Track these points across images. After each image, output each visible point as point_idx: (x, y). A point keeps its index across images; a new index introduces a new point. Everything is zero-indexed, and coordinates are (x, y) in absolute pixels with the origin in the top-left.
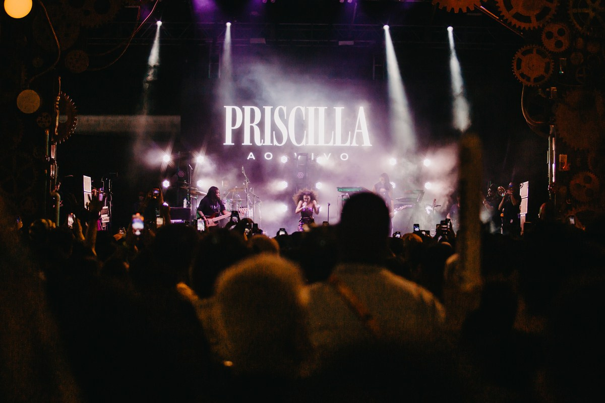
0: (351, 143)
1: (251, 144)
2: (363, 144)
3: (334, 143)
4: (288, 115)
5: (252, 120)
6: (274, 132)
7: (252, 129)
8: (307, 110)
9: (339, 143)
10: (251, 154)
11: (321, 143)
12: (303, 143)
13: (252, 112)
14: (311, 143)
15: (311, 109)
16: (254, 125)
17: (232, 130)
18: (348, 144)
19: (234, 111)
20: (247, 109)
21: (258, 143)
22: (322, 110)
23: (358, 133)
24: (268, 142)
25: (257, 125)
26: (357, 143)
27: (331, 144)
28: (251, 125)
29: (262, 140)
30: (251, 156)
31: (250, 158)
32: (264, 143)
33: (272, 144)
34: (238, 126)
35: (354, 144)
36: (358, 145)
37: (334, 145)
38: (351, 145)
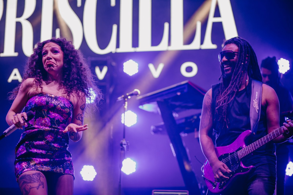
0: (202, 42)
1: (16, 54)
3: (169, 44)
7: (19, 26)
9: (177, 45)
10: (16, 71)
12: (111, 48)
14: (126, 47)
16: (23, 20)
18: (195, 45)
23: (215, 25)
25: (29, 19)
26: (213, 42)
28: (19, 20)
30: (15, 75)
31: (13, 81)
35: (209, 45)
36: (214, 47)
37: (169, 48)
38: (202, 47)
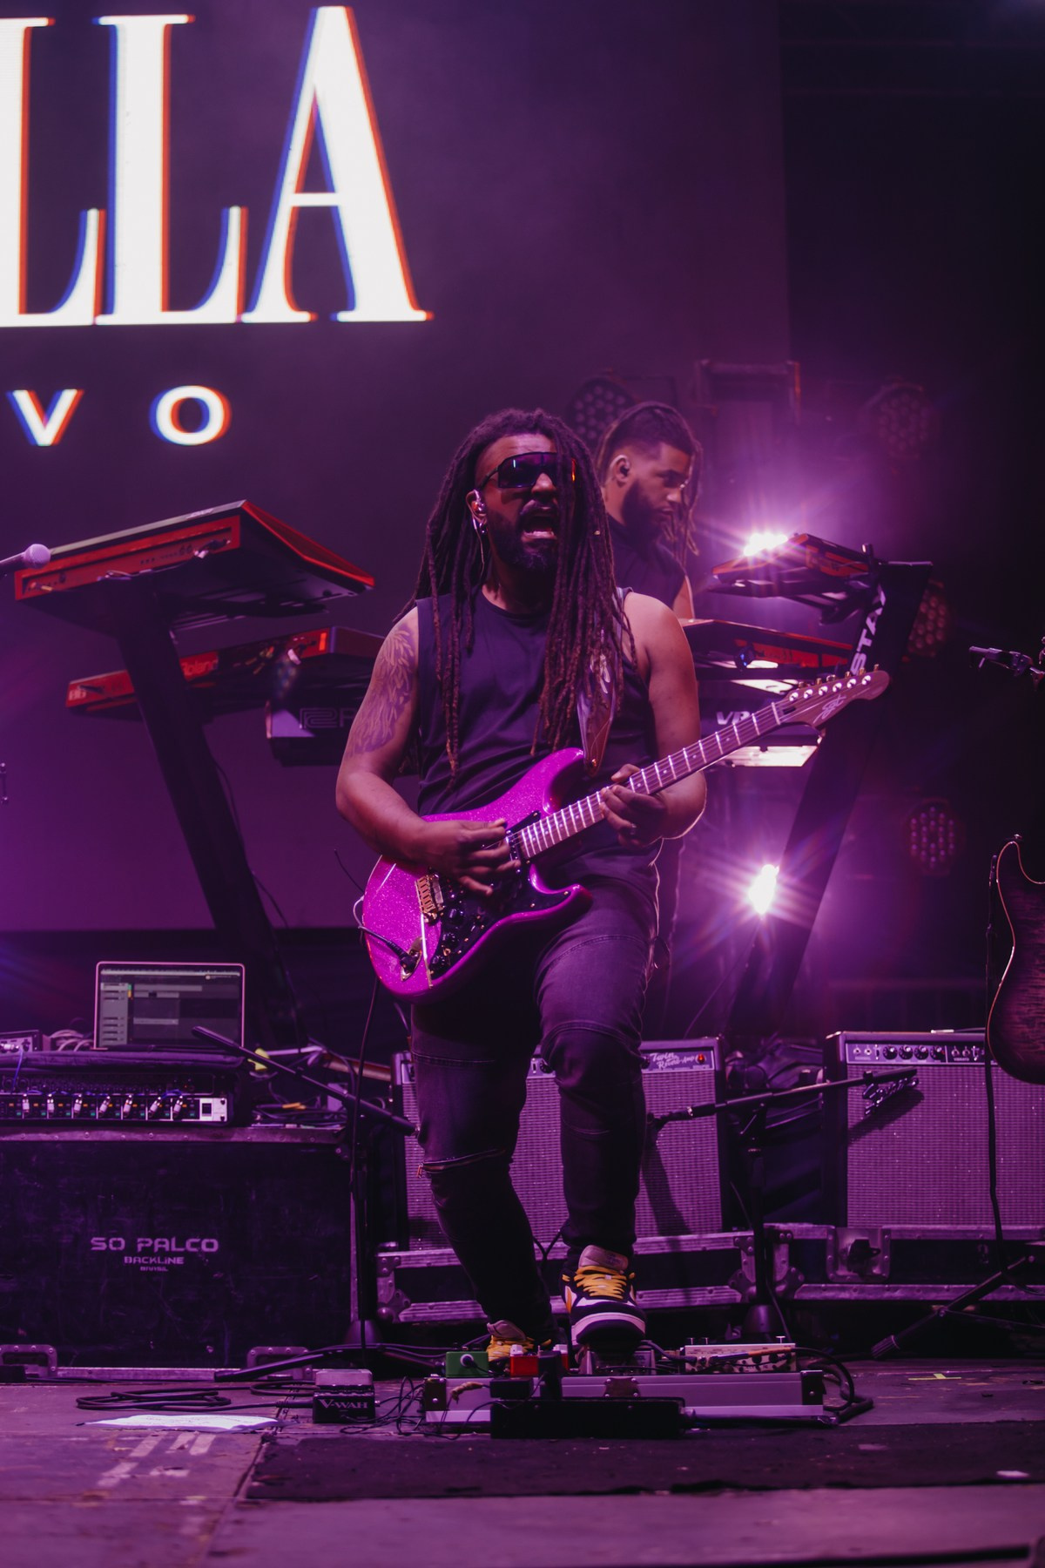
2: (348, 304)
3: (105, 302)
18: (220, 308)
23: (303, 217)
26: (298, 297)
27: (77, 310)
36: (304, 317)
37: (104, 320)
38: (249, 318)
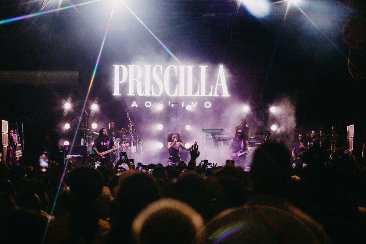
0: (213, 93)
1: (134, 95)
2: (223, 95)
3: (200, 94)
4: (164, 72)
5: (135, 76)
6: (152, 86)
7: (135, 82)
8: (178, 68)
9: (203, 94)
11: (190, 94)
12: (176, 94)
13: (135, 69)
14: (182, 94)
15: (182, 67)
17: (119, 83)
18: (210, 95)
19: (121, 69)
20: (131, 67)
21: (140, 94)
22: (190, 68)
24: (147, 94)
25: (139, 80)
26: (218, 94)
27: (197, 95)
28: (135, 79)
29: (143, 92)
32: (144, 94)
33: (151, 95)
34: (123, 81)
35: (216, 95)
36: (218, 96)
37: (200, 96)
38: (213, 96)
